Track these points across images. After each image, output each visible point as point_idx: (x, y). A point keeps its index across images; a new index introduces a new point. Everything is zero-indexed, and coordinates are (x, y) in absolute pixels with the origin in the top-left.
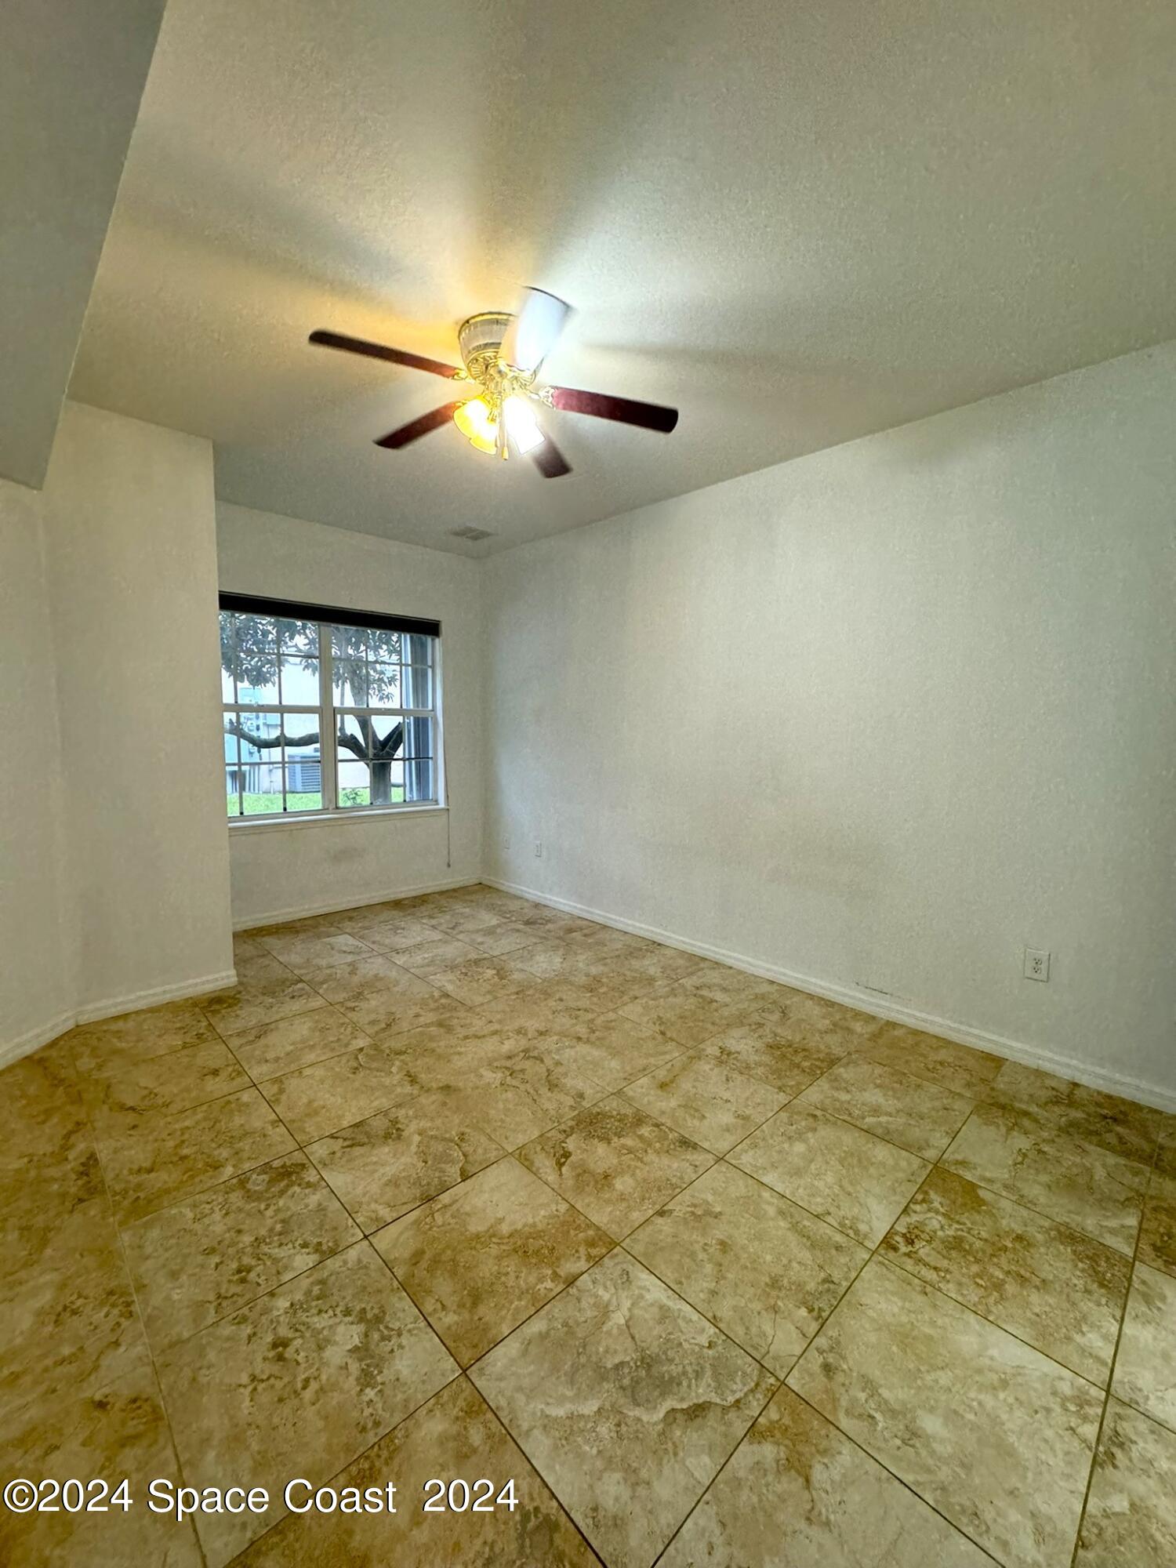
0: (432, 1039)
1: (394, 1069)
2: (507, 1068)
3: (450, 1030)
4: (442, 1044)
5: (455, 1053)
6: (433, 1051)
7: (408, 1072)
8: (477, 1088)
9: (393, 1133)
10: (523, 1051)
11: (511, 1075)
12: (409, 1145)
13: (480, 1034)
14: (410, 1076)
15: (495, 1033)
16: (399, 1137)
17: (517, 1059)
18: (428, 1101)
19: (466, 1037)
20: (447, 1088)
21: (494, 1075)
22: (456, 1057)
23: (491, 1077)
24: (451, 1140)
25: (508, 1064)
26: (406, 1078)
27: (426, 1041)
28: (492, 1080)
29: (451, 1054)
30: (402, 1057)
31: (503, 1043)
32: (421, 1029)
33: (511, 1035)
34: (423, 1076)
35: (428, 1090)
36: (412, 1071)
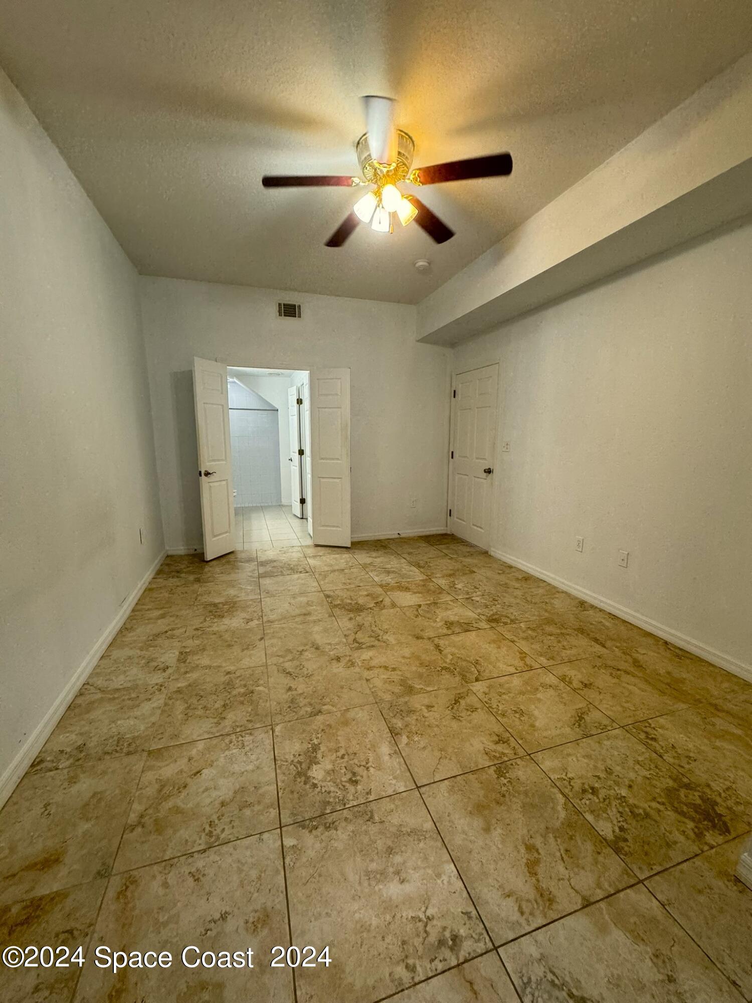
0: (420, 676)
1: (450, 657)
2: (379, 640)
3: (403, 682)
4: (414, 669)
5: (407, 658)
6: (421, 664)
7: (441, 653)
8: (401, 634)
9: (449, 624)
10: (362, 648)
11: (379, 636)
12: (442, 618)
13: (382, 670)
14: (439, 650)
15: (370, 669)
16: (446, 622)
17: (368, 644)
18: (430, 633)
19: (394, 669)
20: (418, 638)
21: (388, 638)
22: (407, 655)
23: (391, 639)
24: (421, 616)
25: (376, 643)
26: (442, 649)
27: (425, 675)
28: (392, 635)
29: (409, 658)
30: (445, 665)
31: (371, 658)
32: (428, 689)
33: (359, 663)
34: (432, 648)
35: (429, 639)
36: (438, 653)
